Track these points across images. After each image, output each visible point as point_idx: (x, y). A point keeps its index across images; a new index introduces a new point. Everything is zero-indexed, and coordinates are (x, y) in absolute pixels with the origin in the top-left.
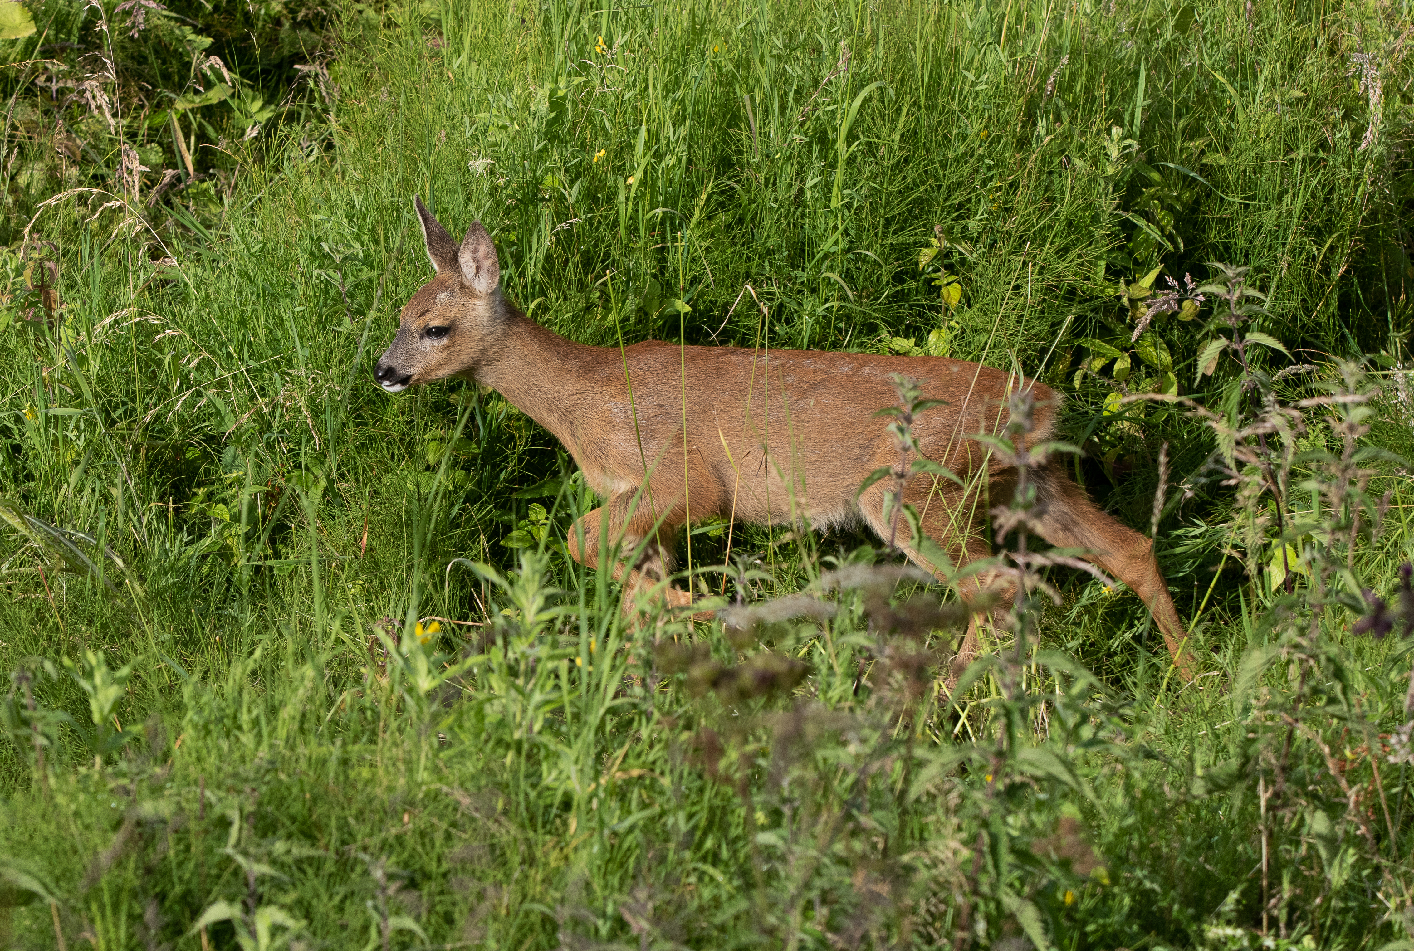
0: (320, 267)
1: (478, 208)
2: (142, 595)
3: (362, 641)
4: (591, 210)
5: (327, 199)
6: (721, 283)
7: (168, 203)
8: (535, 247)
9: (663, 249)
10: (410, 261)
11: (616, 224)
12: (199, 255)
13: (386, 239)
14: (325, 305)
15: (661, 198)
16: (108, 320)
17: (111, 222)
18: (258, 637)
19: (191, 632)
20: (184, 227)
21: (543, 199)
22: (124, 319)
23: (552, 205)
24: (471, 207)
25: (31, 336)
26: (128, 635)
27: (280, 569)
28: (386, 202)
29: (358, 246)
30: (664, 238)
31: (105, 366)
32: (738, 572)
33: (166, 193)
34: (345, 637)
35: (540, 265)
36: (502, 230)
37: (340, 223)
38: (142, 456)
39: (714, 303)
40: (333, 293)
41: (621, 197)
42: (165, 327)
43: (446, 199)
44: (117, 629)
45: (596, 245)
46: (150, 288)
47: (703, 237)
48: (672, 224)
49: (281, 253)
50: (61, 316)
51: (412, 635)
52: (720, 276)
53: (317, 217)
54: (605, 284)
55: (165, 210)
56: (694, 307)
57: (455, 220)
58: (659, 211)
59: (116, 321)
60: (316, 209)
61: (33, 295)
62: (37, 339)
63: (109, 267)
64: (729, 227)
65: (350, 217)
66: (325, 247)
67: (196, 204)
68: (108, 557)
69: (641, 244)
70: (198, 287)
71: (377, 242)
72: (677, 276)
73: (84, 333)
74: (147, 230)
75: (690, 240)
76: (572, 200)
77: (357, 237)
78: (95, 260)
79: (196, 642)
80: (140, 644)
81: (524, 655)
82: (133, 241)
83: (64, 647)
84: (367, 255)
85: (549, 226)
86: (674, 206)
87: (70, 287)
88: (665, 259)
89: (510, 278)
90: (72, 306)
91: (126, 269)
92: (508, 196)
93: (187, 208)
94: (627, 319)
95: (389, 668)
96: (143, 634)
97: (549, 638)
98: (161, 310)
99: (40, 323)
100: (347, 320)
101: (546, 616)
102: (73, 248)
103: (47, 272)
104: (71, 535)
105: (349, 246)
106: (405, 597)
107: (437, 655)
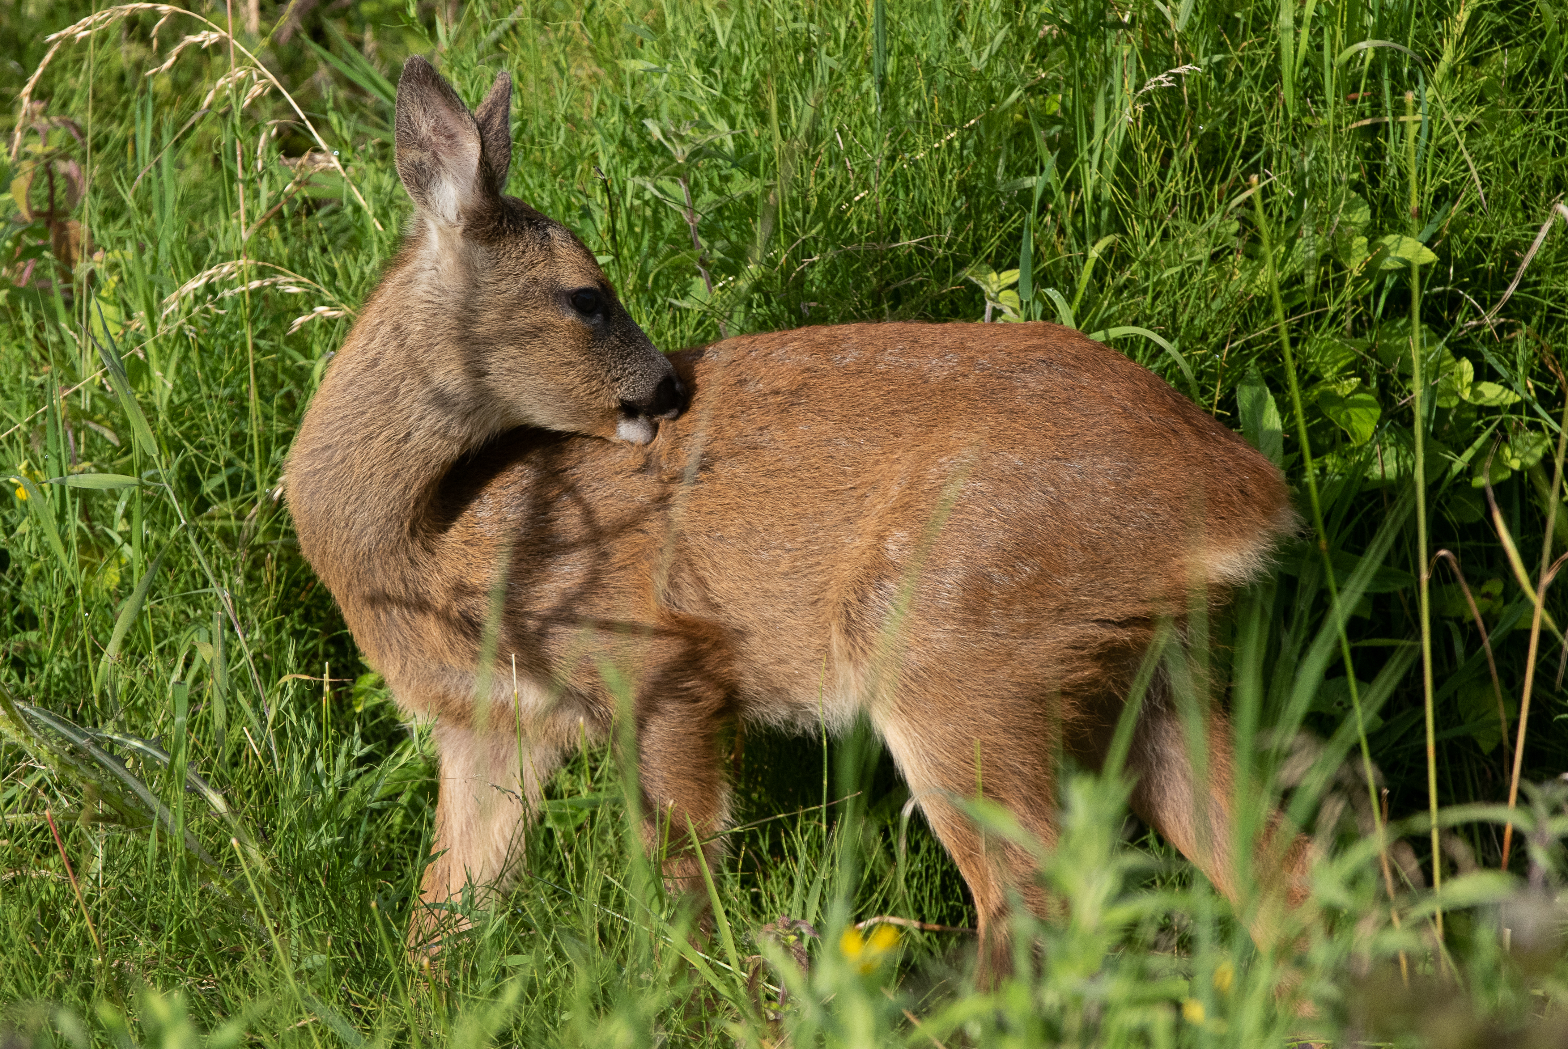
0: (643, 171)
1: (979, 44)
2: (265, 870)
3: (734, 967)
4: (1220, 47)
5: (657, 27)
6: (1501, 201)
7: (318, 35)
8: (1099, 125)
9: (1374, 129)
10: (835, 159)
11: (1273, 75)
12: (384, 145)
13: (783, 110)
14: (654, 252)
15: (1370, 20)
16: (195, 284)
17: (198, 74)
18: (513, 960)
19: (368, 949)
20: (353, 86)
21: (1118, 24)
22: (226, 283)
23: (1136, 36)
24: (963, 42)
25: (28, 321)
26: (236, 956)
27: (560, 818)
28: (783, 32)
29: (722, 125)
30: (1377, 106)
31: (187, 382)
32: (1534, 819)
33: (315, 14)
34: (697, 958)
35: (1110, 166)
36: (1031, 90)
37: (684, 78)
38: (266, 575)
39: (1485, 244)
40: (669, 226)
41: (1286, 19)
42: (313, 299)
43: (910, 25)
44: (214, 945)
45: (1231, 122)
46: (280, 215)
47: (1460, 103)
48: (1395, 75)
49: (559, 141)
50: (92, 277)
51: (839, 957)
52: (1498, 186)
53: (636, 66)
54: (1249, 204)
55: (314, 50)
56: (1444, 255)
57: (929, 69)
58: (1368, 46)
59: (210, 288)
60: (634, 50)
61: (31, 231)
62: (40, 328)
63: (194, 172)
64: (1517, 81)
65: (706, 65)
66: (654, 128)
67: (379, 37)
68: (193, 791)
69: (1329, 118)
70: (383, 216)
71: (763, 118)
72: (1405, 188)
73: (140, 314)
74: (275, 94)
75: (1433, 110)
76: (1178, 26)
77: (721, 108)
78: (165, 155)
79: (380, 972)
80: (260, 975)
81: (1078, 999)
82: (247, 116)
83: (101, 982)
84: (742, 144)
85: (1130, 81)
86: (1400, 35)
87: (111, 215)
88: (1379, 151)
89: (1048, 193)
90: (116, 255)
91: (232, 177)
92: (1043, 18)
93: (359, 45)
94: (1297, 279)
95: (789, 1024)
96: (268, 953)
97: (1128, 962)
98: (305, 263)
99: (47, 291)
100: (700, 284)
101: (1123, 913)
102: (117, 132)
103: (61, 185)
104: (112, 743)
105: (702, 125)
106: (823, 874)
107: (892, 996)
